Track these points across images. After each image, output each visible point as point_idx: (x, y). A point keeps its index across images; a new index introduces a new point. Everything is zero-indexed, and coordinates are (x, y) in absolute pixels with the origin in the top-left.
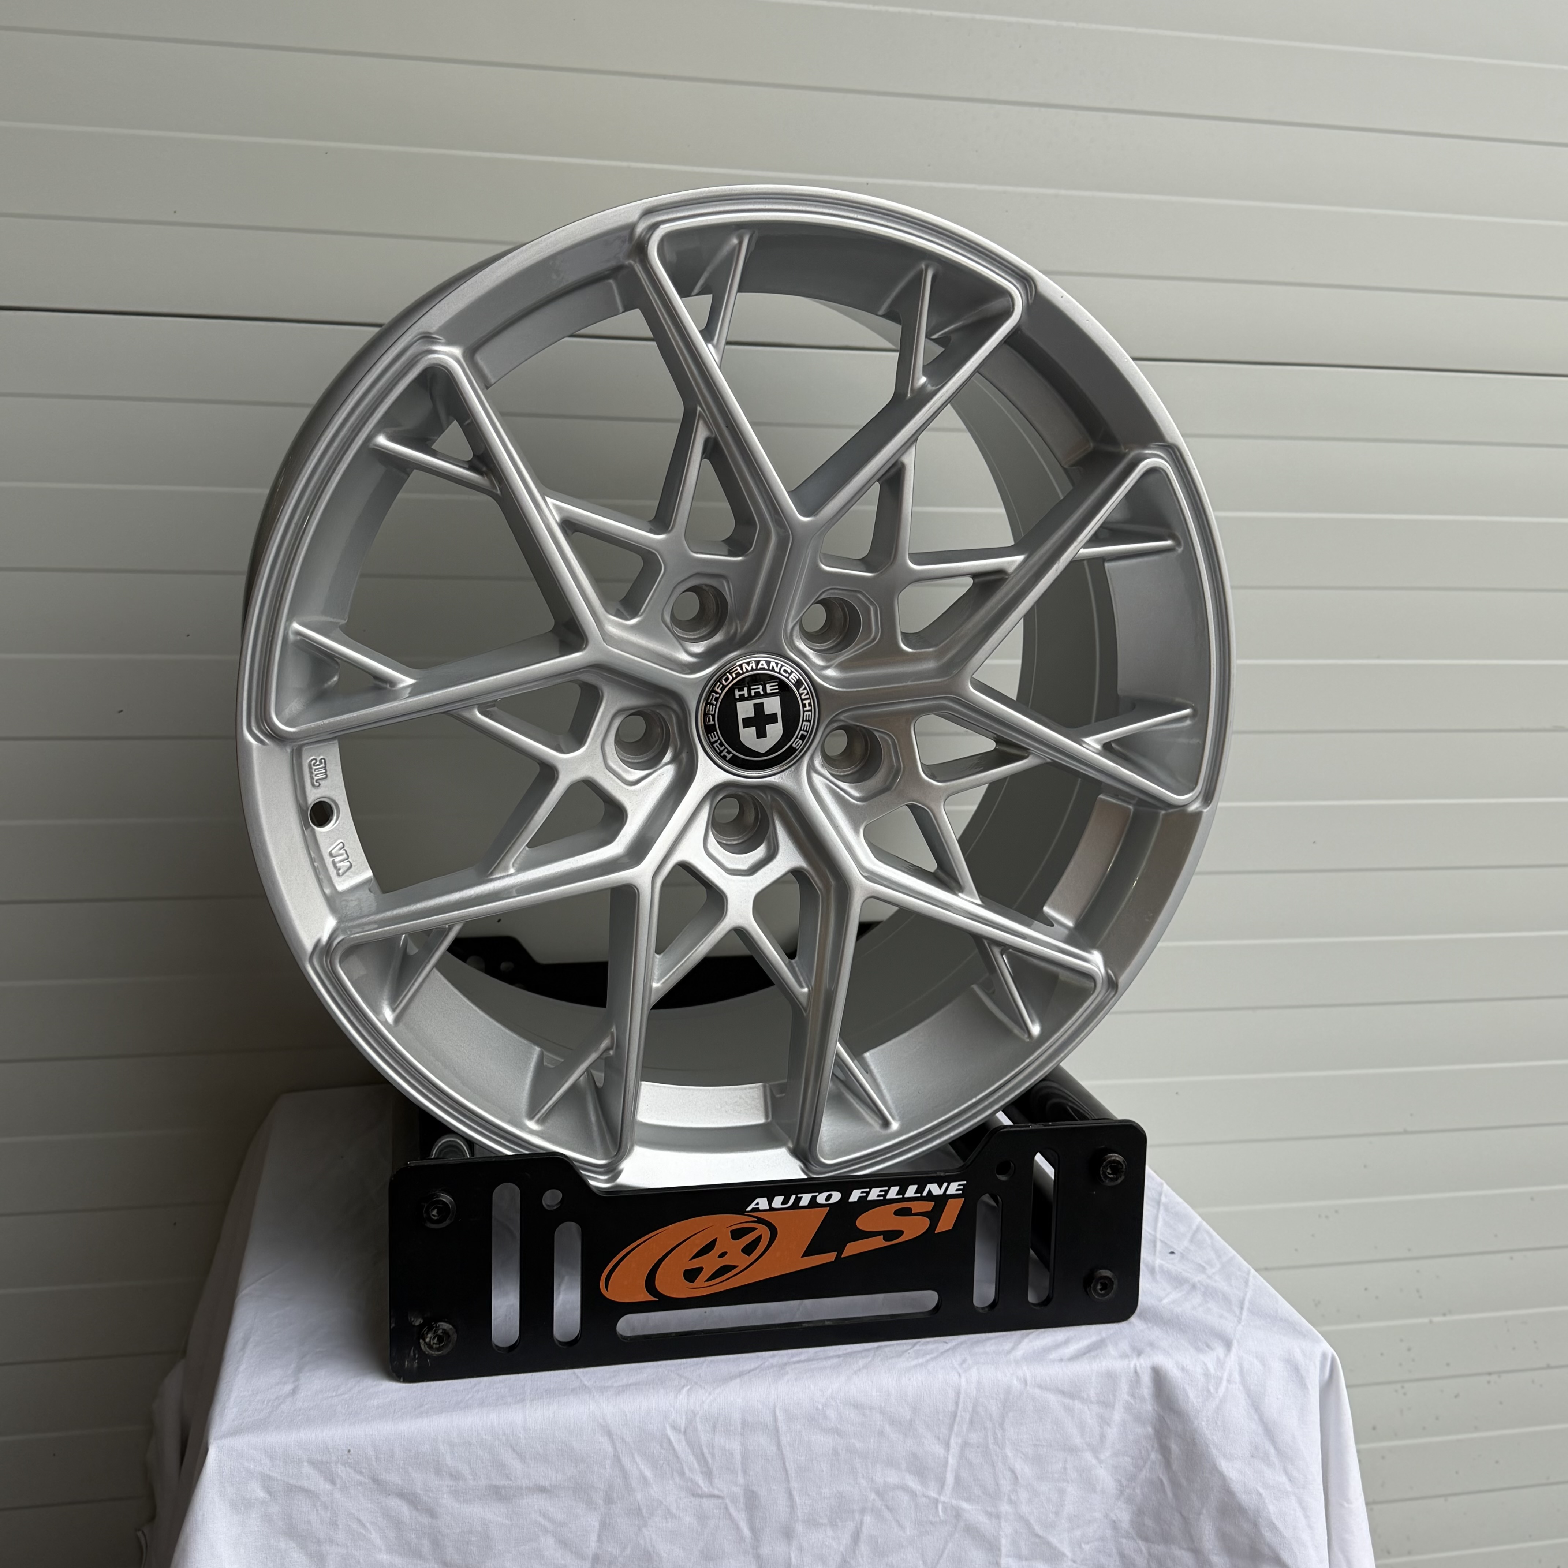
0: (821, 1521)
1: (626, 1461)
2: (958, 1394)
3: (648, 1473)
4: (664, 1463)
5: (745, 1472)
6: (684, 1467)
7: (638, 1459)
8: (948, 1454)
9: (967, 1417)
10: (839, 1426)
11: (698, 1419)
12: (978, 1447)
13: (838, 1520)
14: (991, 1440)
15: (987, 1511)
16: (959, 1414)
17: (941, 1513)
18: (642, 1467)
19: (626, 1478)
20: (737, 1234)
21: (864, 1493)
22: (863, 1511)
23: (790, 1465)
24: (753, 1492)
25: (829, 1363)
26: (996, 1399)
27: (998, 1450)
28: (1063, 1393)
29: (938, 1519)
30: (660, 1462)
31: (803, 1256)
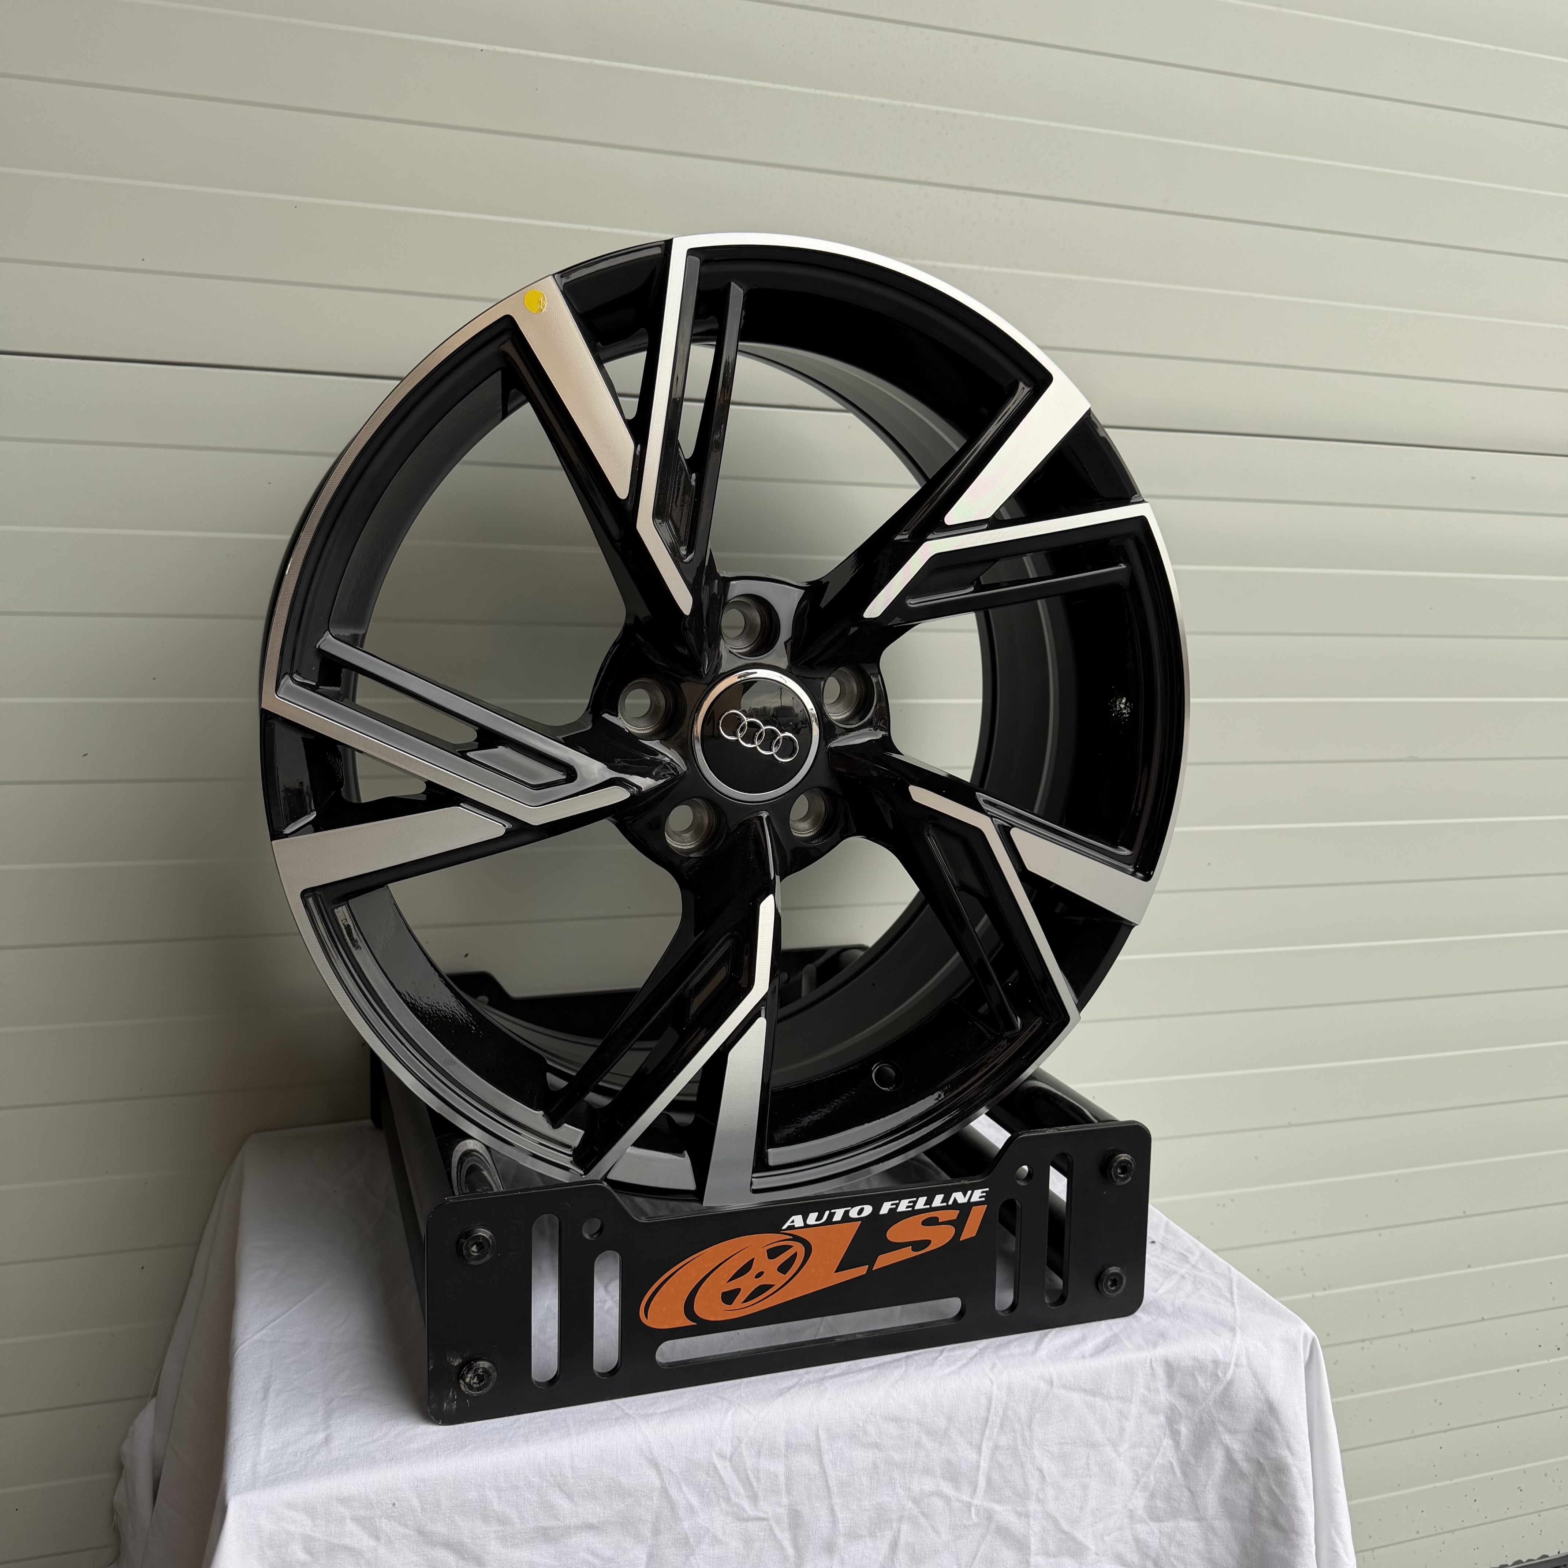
0: (860, 1532)
1: (673, 1492)
2: (990, 1400)
3: (695, 1502)
4: (710, 1491)
5: (789, 1492)
6: (730, 1493)
7: (685, 1488)
8: (980, 1458)
9: (998, 1421)
10: (878, 1441)
11: (743, 1446)
12: (1007, 1449)
13: (877, 1531)
14: (1019, 1442)
15: (1017, 1512)
16: (990, 1419)
17: (974, 1517)
18: (689, 1496)
19: (673, 1508)
20: (773, 1253)
21: (903, 1503)
22: (900, 1519)
23: (832, 1483)
24: (797, 1511)
25: (866, 1375)
26: (1025, 1403)
27: (1027, 1450)
28: (1085, 1391)
29: (971, 1523)
30: (706, 1490)
31: (835, 1272)
